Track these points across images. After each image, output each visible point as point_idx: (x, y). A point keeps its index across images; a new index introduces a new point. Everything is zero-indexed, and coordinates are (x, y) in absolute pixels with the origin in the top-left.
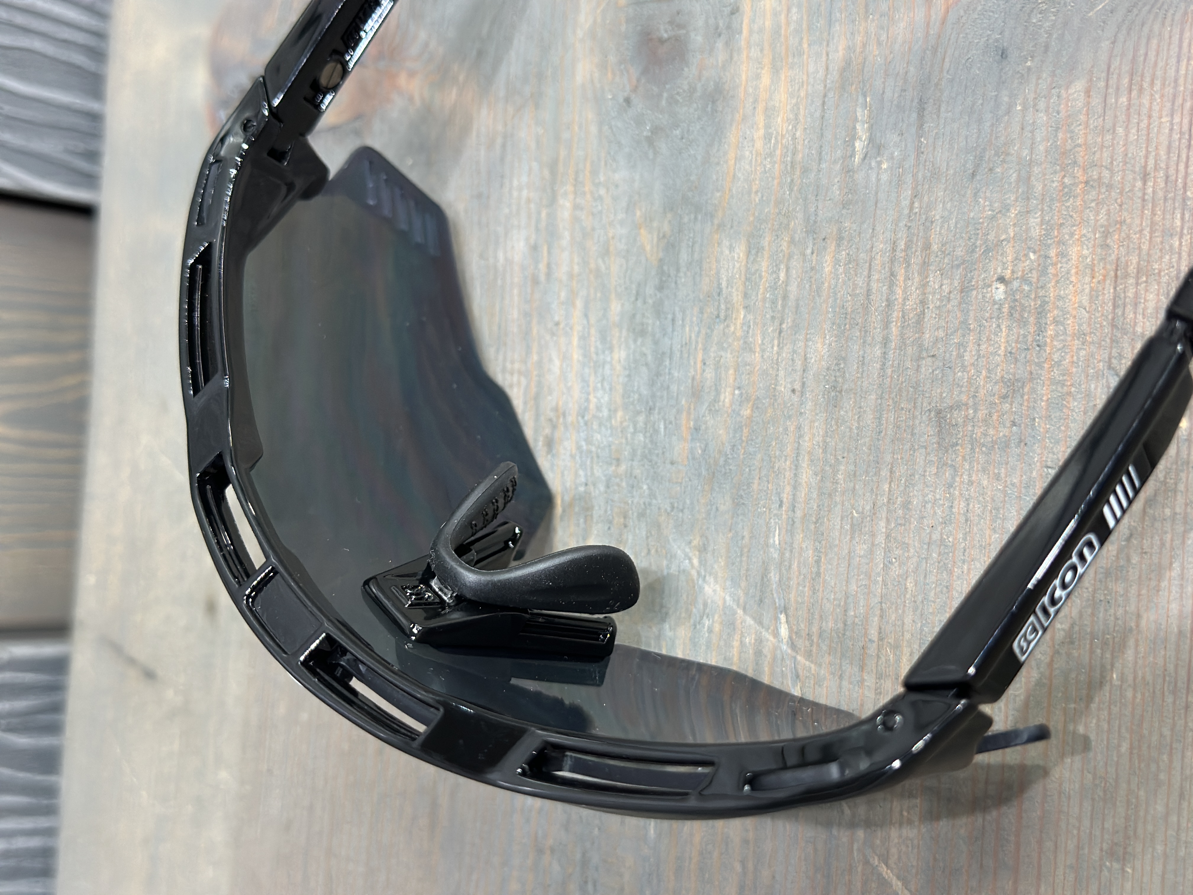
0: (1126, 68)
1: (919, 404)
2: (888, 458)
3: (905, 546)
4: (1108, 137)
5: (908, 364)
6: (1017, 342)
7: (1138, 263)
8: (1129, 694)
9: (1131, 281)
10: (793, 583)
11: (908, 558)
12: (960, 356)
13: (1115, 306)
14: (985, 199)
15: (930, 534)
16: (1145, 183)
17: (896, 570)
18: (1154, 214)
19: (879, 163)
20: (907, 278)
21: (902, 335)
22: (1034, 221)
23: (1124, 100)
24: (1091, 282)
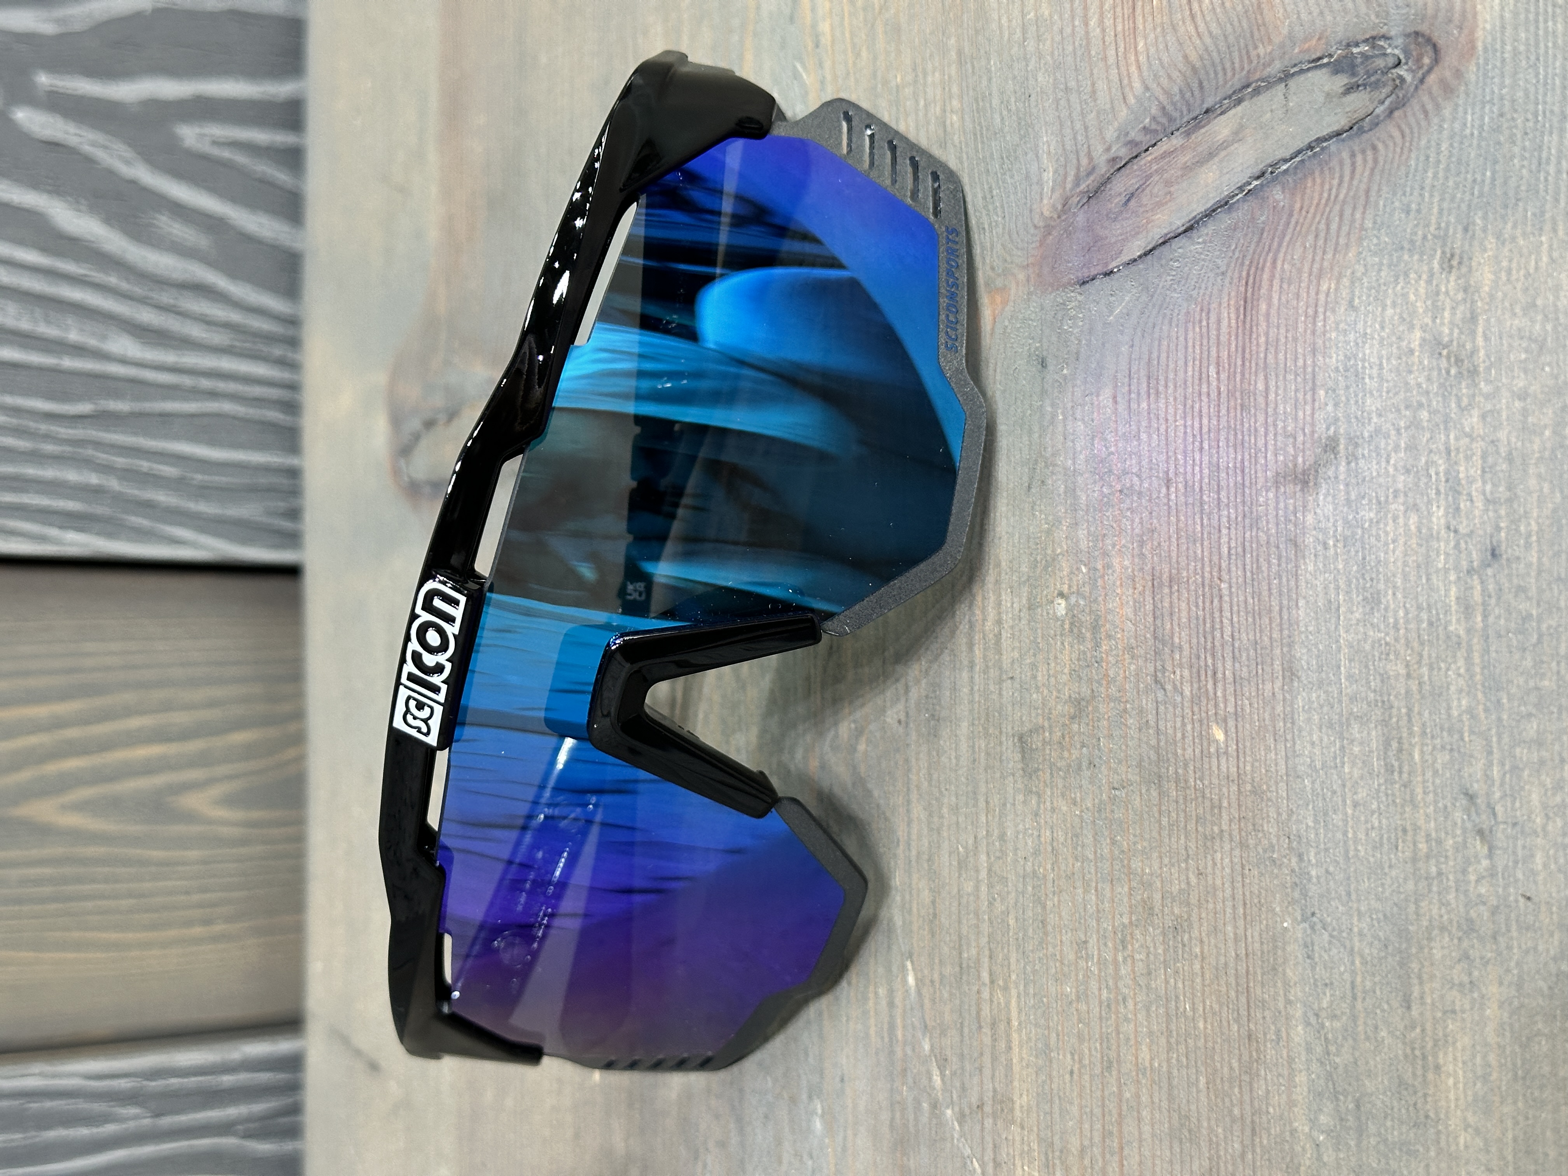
0: (1143, 373)
1: (1004, 730)
2: (983, 789)
3: (1004, 880)
4: (1135, 443)
5: (992, 688)
6: (1079, 660)
7: (1170, 571)
8: (1201, 1025)
10: (915, 928)
11: (1008, 893)
12: (1034, 677)
13: (1155, 618)
14: (1041, 511)
15: (1024, 866)
16: (1168, 488)
17: (999, 907)
18: (1178, 521)
21: (985, 657)
22: (1082, 533)
24: (1134, 593)
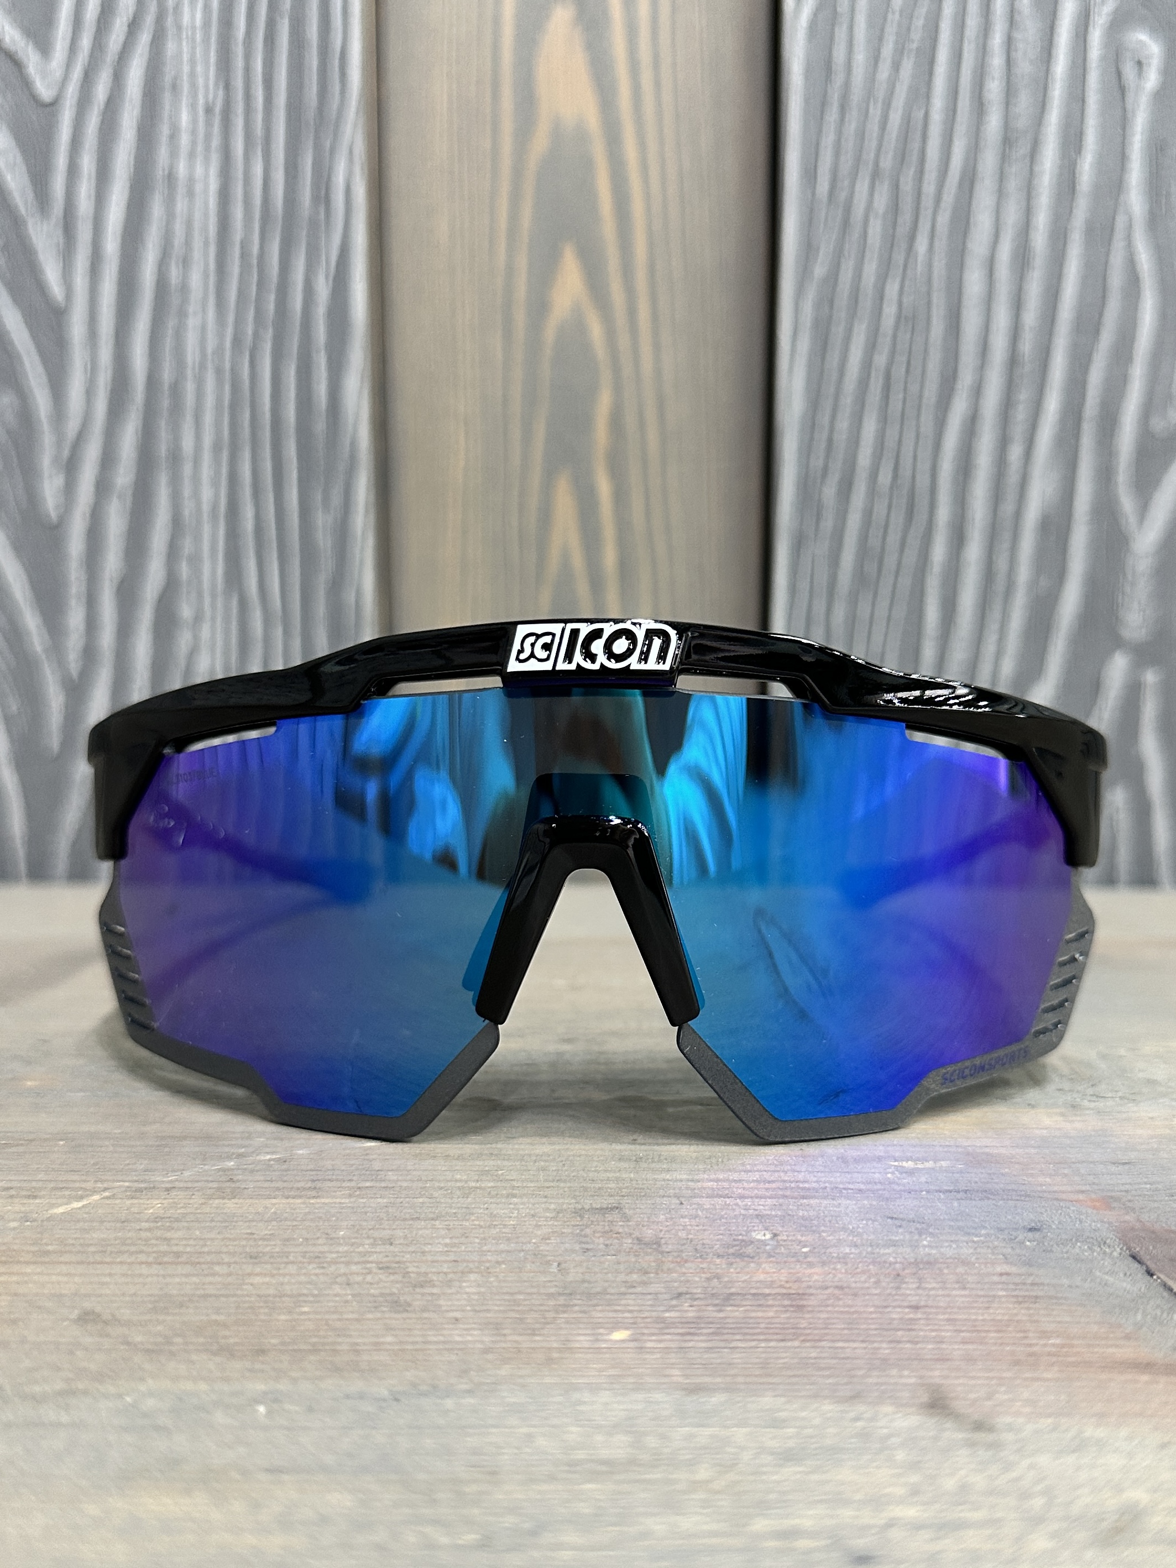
1: (625, 1198)
2: (563, 1185)
3: (465, 1196)
4: (957, 1286)
6: (703, 1244)
7: (810, 1306)
9: (786, 1302)
11: (452, 1198)
12: (683, 1217)
13: (754, 1295)
14: (867, 1224)
15: (479, 1208)
17: (437, 1193)
18: (870, 1313)
19: (893, 1173)
20: (767, 1189)
22: (846, 1249)
23: (1001, 1293)
24: (781, 1281)
